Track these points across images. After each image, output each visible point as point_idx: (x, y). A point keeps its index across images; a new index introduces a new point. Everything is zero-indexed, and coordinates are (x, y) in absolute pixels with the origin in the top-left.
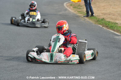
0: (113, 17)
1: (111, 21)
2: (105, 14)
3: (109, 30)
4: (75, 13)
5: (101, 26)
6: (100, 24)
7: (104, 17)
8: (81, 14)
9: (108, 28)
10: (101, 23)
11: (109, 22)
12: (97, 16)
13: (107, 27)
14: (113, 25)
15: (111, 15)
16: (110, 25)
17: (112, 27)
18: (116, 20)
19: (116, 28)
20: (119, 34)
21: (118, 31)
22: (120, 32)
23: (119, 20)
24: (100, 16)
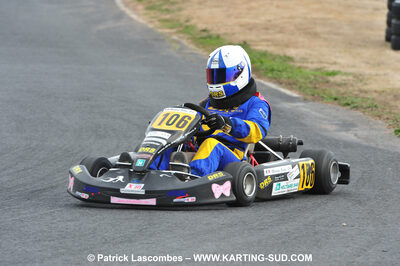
0: (279, 36)
1: (271, 49)
2: (250, 28)
4: (151, 26)
7: (249, 37)
8: (171, 28)
11: (264, 54)
14: (276, 65)
16: (268, 64)
17: (272, 70)
18: (287, 46)
19: (284, 75)
20: (295, 94)
21: (290, 85)
22: (300, 88)
23: (297, 48)
24: (233, 34)
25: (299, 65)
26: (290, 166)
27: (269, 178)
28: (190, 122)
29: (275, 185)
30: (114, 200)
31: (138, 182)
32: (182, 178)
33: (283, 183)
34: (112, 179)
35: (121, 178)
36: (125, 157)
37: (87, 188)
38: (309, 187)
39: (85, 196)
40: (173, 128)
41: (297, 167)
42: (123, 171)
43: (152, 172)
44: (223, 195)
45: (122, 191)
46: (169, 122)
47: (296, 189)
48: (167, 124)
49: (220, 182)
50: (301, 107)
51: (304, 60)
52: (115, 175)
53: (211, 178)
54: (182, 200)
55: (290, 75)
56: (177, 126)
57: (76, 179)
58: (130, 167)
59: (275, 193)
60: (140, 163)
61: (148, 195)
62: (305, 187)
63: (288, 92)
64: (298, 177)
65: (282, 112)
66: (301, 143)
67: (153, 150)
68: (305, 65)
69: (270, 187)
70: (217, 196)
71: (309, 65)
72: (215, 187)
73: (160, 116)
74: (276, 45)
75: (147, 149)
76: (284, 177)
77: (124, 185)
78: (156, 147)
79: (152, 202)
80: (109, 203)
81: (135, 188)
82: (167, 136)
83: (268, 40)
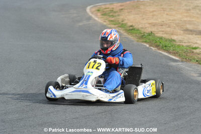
0: (168, 29)
1: (164, 36)
2: (154, 25)
3: (160, 52)
4: (105, 23)
5: (148, 46)
6: (145, 42)
7: (154, 29)
8: (115, 25)
9: (159, 49)
10: (147, 40)
11: (161, 38)
12: (142, 28)
13: (157, 46)
14: (167, 43)
15: (164, 27)
16: (163, 43)
17: (166, 46)
18: (172, 34)
19: (172, 48)
20: (177, 59)
21: (175, 54)
22: (179, 56)
23: (177, 35)
24: (146, 28)
25: (178, 43)
50: (181, 65)
51: (181, 41)
55: (174, 48)
63: (174, 57)
65: (171, 67)
68: (181, 44)
71: (184, 44)
74: (167, 34)
83: (163, 31)
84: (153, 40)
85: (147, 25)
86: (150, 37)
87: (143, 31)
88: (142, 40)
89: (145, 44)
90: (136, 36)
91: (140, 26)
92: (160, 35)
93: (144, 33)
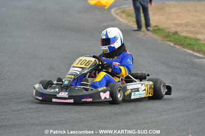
0: (193, 29)
1: (189, 35)
2: (178, 25)
3: (185, 50)
4: (129, 24)
5: (172, 44)
6: (170, 41)
7: (179, 29)
9: (184, 48)
10: (172, 39)
11: (186, 37)
12: (167, 28)
13: (182, 45)
14: (192, 42)
15: (189, 27)
16: (188, 42)
17: (190, 45)
21: (199, 51)
25: (203, 42)
26: (140, 85)
27: (130, 90)
28: (91, 63)
29: (133, 93)
30: (54, 100)
31: (66, 92)
32: (87, 90)
33: (137, 93)
34: (53, 90)
35: (57, 90)
36: (60, 80)
37: (41, 94)
38: (150, 95)
39: (40, 98)
40: (83, 66)
41: (144, 85)
42: (58, 86)
43: (72, 87)
44: (105, 98)
45: (58, 96)
46: (82, 63)
47: (143, 96)
48: (81, 64)
49: (104, 91)
52: (54, 88)
53: (100, 89)
54: (86, 100)
55: (199, 47)
56: (85, 65)
57: (36, 90)
58: (62, 84)
59: (133, 97)
60: (66, 83)
61: (70, 98)
62: (148, 95)
63: (198, 55)
64: (145, 90)
66: (148, 75)
67: (73, 76)
69: (130, 94)
70: (103, 98)
72: (102, 94)
73: (78, 61)
74: (192, 33)
75: (70, 76)
76: (137, 90)
77: (59, 93)
78: (74, 75)
79: (72, 101)
80: (51, 101)
81: (64, 94)
82: (80, 70)
83: (187, 31)
84: (178, 39)
85: (172, 26)
86: (175, 36)
87: (168, 30)
88: (167, 39)
89: (170, 43)
90: (161, 35)
91: (165, 26)
92: (185, 34)
93: (169, 32)
